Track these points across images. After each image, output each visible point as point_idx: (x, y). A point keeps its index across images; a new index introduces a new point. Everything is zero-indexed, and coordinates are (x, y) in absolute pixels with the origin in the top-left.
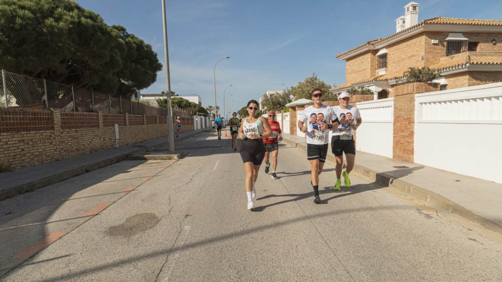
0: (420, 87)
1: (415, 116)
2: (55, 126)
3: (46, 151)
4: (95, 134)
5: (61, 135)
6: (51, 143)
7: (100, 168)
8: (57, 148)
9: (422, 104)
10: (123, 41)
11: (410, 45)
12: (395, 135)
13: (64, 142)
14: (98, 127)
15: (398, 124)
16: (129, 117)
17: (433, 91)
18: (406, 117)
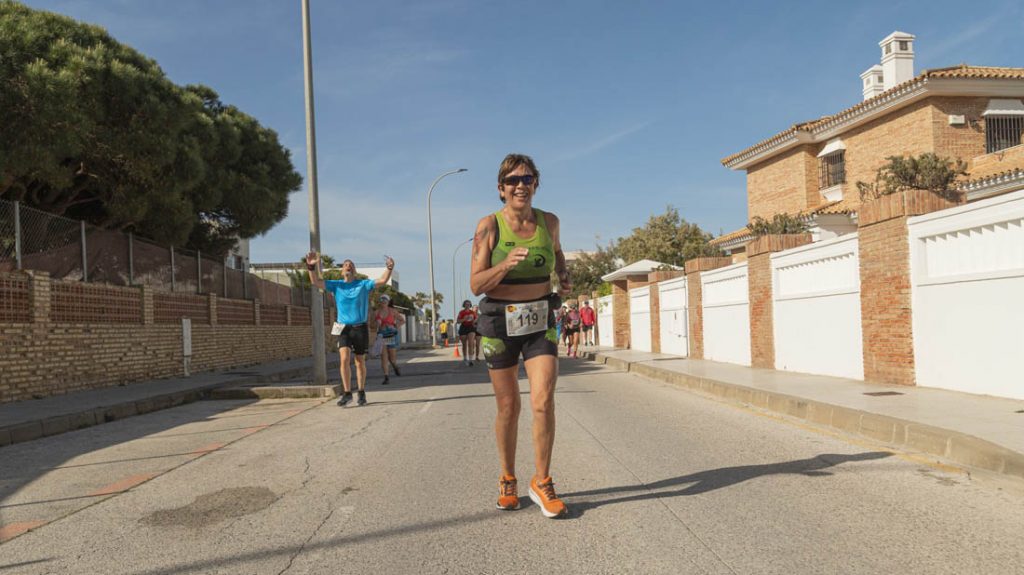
0: (916, 201)
1: (911, 271)
2: (36, 314)
3: (10, 372)
4: (133, 340)
5: (51, 336)
6: (24, 354)
7: (140, 413)
8: (38, 368)
9: (924, 239)
10: (208, 118)
11: (897, 129)
12: (866, 322)
13: (56, 354)
14: (142, 321)
15: (872, 295)
16: (218, 303)
17: (948, 207)
18: (889, 275)
